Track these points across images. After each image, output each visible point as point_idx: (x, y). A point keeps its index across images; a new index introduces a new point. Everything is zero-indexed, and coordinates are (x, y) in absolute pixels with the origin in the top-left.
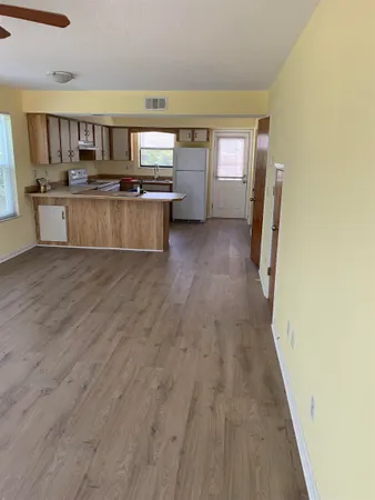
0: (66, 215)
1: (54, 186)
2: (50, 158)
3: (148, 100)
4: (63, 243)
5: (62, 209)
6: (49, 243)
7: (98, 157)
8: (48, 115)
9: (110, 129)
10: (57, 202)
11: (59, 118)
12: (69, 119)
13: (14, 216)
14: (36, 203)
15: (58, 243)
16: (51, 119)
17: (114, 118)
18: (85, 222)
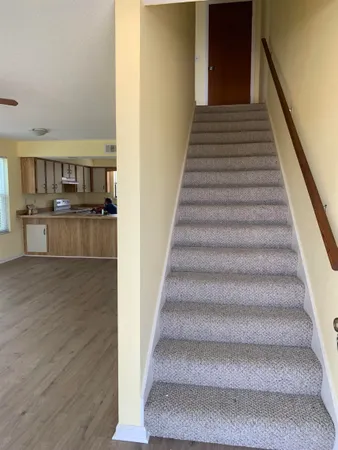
0: (47, 232)
1: (40, 211)
2: (36, 190)
3: (107, 147)
4: (44, 254)
5: (44, 227)
6: (33, 253)
7: (80, 190)
8: (36, 159)
9: (91, 169)
10: (40, 221)
11: (46, 161)
12: (54, 162)
13: (6, 232)
14: (25, 222)
15: (40, 253)
16: (38, 161)
17: (94, 159)
18: (60, 237)
